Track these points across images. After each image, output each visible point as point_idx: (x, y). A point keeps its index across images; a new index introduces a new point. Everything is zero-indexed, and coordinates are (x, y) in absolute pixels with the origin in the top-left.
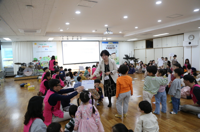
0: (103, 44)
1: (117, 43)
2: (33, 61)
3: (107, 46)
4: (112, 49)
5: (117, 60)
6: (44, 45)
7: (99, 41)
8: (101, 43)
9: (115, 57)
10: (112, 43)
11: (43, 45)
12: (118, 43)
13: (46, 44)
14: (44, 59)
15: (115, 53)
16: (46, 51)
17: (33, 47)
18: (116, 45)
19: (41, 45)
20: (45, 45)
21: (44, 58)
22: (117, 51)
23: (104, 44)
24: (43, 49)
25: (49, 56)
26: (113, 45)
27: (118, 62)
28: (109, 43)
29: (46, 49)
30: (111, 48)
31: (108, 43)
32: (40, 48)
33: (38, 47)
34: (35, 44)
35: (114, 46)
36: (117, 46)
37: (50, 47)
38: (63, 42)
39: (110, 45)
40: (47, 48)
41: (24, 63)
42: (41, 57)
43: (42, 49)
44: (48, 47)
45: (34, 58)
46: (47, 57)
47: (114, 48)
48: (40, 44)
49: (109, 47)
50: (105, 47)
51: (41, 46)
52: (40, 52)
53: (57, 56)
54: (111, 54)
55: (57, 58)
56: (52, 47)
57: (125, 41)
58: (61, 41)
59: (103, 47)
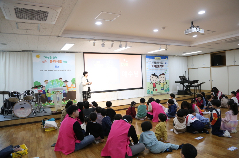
0: (147, 59)
1: (166, 58)
2: (32, 88)
3: (154, 63)
4: (160, 68)
5: (166, 84)
6: (52, 59)
8: (143, 57)
9: (164, 81)
10: (160, 58)
11: (51, 58)
12: (167, 59)
14: (53, 84)
15: (163, 74)
16: (57, 69)
17: (33, 61)
18: (166, 61)
20: (55, 59)
21: (53, 81)
22: (166, 71)
23: (149, 59)
24: (52, 66)
25: (61, 78)
27: (167, 87)
28: (155, 57)
30: (159, 66)
32: (45, 63)
34: (38, 56)
35: (163, 63)
36: (166, 63)
37: (64, 62)
38: (85, 54)
39: (157, 61)
40: (57, 64)
41: (15, 92)
42: (47, 81)
43: (49, 66)
44: (61, 62)
45: (34, 82)
47: (163, 66)
48: (46, 57)
49: (156, 64)
50: (150, 64)
51: (48, 60)
52: (46, 71)
53: (75, 78)
54: (158, 75)
55: (75, 81)
56: (66, 62)
57: (176, 56)
58: (83, 53)
59: (148, 64)
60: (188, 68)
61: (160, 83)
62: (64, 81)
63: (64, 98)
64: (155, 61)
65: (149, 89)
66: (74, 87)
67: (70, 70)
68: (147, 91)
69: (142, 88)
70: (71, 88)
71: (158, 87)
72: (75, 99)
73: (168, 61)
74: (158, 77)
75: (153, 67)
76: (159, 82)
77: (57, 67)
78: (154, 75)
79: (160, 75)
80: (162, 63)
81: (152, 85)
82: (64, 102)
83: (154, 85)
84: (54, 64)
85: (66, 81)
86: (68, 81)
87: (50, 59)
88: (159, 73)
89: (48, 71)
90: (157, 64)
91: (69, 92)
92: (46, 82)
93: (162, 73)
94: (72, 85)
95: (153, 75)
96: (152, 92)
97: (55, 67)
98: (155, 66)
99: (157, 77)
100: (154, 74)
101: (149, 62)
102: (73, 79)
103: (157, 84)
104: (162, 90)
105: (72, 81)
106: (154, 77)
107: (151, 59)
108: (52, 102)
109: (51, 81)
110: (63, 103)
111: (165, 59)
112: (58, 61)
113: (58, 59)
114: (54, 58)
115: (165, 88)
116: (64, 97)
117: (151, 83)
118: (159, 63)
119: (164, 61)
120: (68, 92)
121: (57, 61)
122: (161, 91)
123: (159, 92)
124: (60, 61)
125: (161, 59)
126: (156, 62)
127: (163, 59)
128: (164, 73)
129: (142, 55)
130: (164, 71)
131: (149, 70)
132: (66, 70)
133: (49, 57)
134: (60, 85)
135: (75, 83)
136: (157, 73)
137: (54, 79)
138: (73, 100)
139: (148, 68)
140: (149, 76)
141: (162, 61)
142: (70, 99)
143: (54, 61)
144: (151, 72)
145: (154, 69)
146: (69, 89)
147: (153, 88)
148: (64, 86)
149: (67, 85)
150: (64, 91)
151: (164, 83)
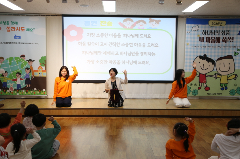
0: (189, 27)
3: (205, 32)
4: (222, 43)
5: (235, 78)
6: (10, 25)
7: (176, 17)
8: (182, 21)
10: (224, 22)
11: (8, 24)
13: (17, 23)
14: (10, 64)
15: (229, 57)
16: (17, 40)
18: (239, 30)
19: (4, 23)
20: (15, 26)
21: (11, 59)
22: (238, 50)
23: (193, 25)
24: (10, 36)
25: (23, 56)
26: (225, 29)
27: (239, 86)
28: (210, 22)
30: (218, 40)
31: (208, 24)
35: (231, 33)
37: (28, 30)
38: (65, 18)
39: (214, 29)
40: (18, 33)
42: (3, 58)
43: (5, 35)
44: (23, 31)
46: (18, 58)
47: (230, 39)
48: (1, 23)
49: (210, 36)
50: (196, 36)
51: (4, 27)
52: (1, 43)
53: (45, 56)
54: (215, 58)
55: (45, 61)
56: (32, 31)
58: (61, 16)
59: (189, 36)
61: (219, 74)
62: (27, 60)
63: (27, 86)
64: (211, 29)
66: (43, 71)
67: (38, 44)
70: (37, 71)
72: (44, 90)
74: (213, 62)
75: (203, 41)
76: (215, 71)
77: (18, 37)
78: (204, 57)
79: (220, 59)
80: (228, 32)
81: (197, 78)
82: (26, 92)
83: (202, 78)
84: (13, 33)
85: (30, 60)
86: (34, 61)
87: (7, 26)
89: (4, 43)
90: (214, 36)
91: (34, 77)
93: (227, 55)
94: (40, 68)
95: (201, 57)
96: (195, 92)
97: (15, 38)
98: (208, 40)
99: (210, 63)
100: (205, 55)
101: (192, 33)
102: (42, 58)
103: (211, 76)
104: (222, 89)
105: (40, 61)
106: (204, 62)
107: (200, 25)
108: (8, 91)
109: (7, 59)
110: (25, 93)
112: (19, 29)
113: (19, 25)
114: (12, 24)
115: (231, 87)
116: (27, 85)
118: (221, 33)
119: (234, 28)
120: (33, 78)
121: (17, 29)
122: (221, 91)
123: (215, 94)
124: (22, 28)
125: (227, 24)
126: (211, 31)
127: (232, 25)
128: (232, 54)
129: (179, 19)
130: (231, 51)
131: (191, 49)
132: (31, 43)
133: (5, 22)
134: (22, 66)
135: (45, 65)
136: (213, 54)
137: (13, 57)
138: (41, 90)
139: (189, 43)
140: (190, 59)
141: (228, 29)
142: (35, 89)
143: (13, 29)
144: (197, 52)
145: (204, 47)
146: (35, 73)
147: (198, 84)
148: (27, 69)
149: (32, 67)
150: (27, 75)
151: (228, 76)
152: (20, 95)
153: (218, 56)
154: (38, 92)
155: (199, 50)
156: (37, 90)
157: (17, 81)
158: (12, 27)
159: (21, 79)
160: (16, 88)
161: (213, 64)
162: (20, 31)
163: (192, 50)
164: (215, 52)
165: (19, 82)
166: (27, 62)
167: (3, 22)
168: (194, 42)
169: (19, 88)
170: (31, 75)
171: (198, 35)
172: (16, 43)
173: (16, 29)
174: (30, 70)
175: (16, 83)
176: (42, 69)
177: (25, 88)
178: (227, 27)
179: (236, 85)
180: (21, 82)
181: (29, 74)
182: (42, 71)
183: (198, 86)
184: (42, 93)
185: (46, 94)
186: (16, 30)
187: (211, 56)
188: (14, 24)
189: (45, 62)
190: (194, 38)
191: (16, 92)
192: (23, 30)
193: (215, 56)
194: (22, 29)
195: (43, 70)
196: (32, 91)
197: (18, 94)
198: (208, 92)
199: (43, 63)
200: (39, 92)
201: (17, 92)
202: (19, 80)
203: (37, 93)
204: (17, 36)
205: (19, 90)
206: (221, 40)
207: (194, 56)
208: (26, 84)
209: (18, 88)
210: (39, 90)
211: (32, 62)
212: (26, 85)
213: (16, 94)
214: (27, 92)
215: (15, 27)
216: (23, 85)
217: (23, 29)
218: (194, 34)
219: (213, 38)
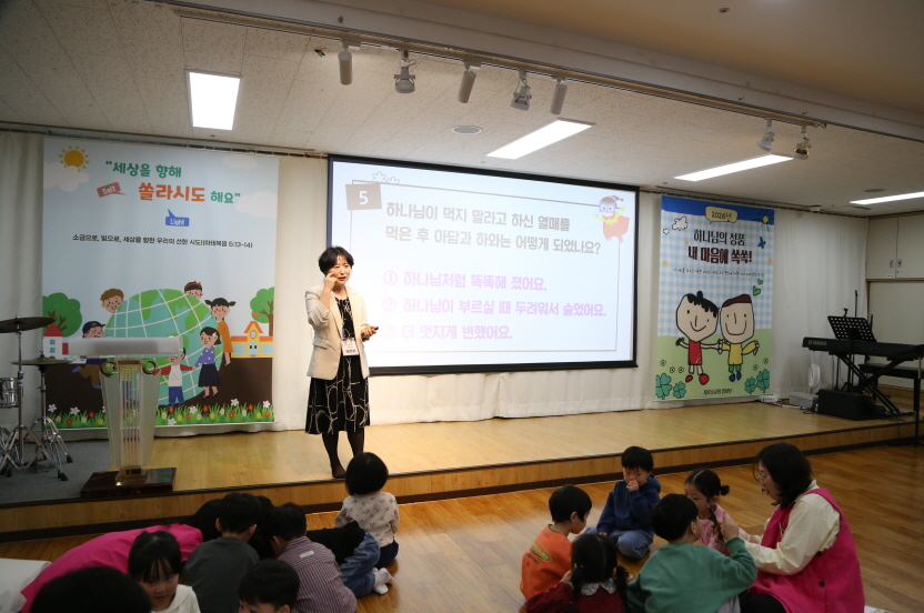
0: (667, 217)
1: (766, 219)
3: (699, 235)
4: (732, 265)
5: (755, 351)
6: (154, 179)
7: (635, 189)
9: (749, 333)
10: (735, 214)
11: (146, 172)
12: (771, 222)
13: (177, 172)
14: (147, 315)
15: (745, 299)
16: (175, 232)
18: (761, 234)
19: (134, 170)
20: (170, 181)
21: (150, 297)
22: (761, 282)
23: (675, 215)
24: (149, 216)
25: (193, 286)
26: (736, 231)
27: (761, 369)
28: (709, 210)
29: (170, 220)
30: (723, 256)
31: (704, 214)
32: (112, 199)
33: (101, 192)
34: (74, 159)
35: (747, 240)
36: (762, 244)
37: (217, 197)
38: (337, 165)
39: (716, 229)
40: (180, 207)
42: (119, 293)
43: (134, 213)
44: (199, 198)
45: (47, 292)
46: (178, 293)
47: (745, 256)
48: (120, 168)
49: (710, 246)
50: (682, 243)
51: (130, 184)
52: (117, 239)
53: (272, 289)
54: (719, 302)
55: (271, 305)
56: (229, 201)
57: (818, 209)
58: (323, 158)
59: (668, 242)
60: (871, 277)
61: (726, 342)
62: (208, 302)
63: (207, 394)
64: (710, 228)
65: (666, 370)
66: (262, 339)
67: (249, 245)
68: (654, 383)
69: (631, 364)
70: (244, 339)
71: (713, 363)
72: (266, 404)
73: (772, 234)
74: (715, 310)
75: (695, 257)
77: (178, 222)
78: (697, 299)
79: (728, 303)
80: (740, 239)
81: (683, 353)
82: (203, 413)
83: (695, 351)
84: (163, 206)
85: (221, 302)
86: (233, 304)
87: (140, 180)
88: (722, 291)
89: (127, 239)
90: (716, 246)
91: (232, 359)
92: (112, 300)
93: (740, 293)
94: (253, 327)
95: (691, 298)
96: (680, 390)
97: (168, 223)
98: (706, 255)
99: (710, 314)
100: (700, 293)
101: (674, 233)
102: (262, 293)
103: (710, 346)
104: (732, 379)
105: (254, 303)
106: (698, 309)
107: (689, 216)
109: (136, 297)
110: (199, 417)
111: (761, 220)
112: (183, 191)
114: (162, 176)
115: (747, 373)
116: (207, 389)
117: (678, 343)
118: (729, 240)
119: (752, 230)
120: (228, 362)
121: (179, 193)
122: (729, 385)
123: (719, 391)
124: (194, 189)
125: (739, 218)
126: (711, 234)
127: (749, 223)
128: (749, 292)
129: (641, 193)
130: (747, 284)
131: (671, 275)
132: (224, 244)
133: (134, 166)
134: (190, 321)
135: (271, 318)
136: (715, 291)
137: (158, 289)
138: (255, 404)
139: (669, 260)
140: (670, 302)
141: (742, 232)
142: (235, 402)
143: (164, 191)
144: (683, 285)
145: (699, 271)
146: (234, 344)
147: (686, 366)
148: (209, 331)
149: (224, 327)
150: (206, 354)
151: (744, 345)
152: (179, 423)
153: (725, 295)
154: (244, 412)
155: (687, 281)
156: (241, 404)
157: (171, 375)
158: (158, 186)
159: (184, 368)
160: (164, 399)
161: (715, 316)
162: (187, 199)
163: (675, 280)
164: (718, 286)
165: (175, 378)
166: (209, 307)
167: (127, 166)
168: (677, 257)
169: (177, 401)
170: (221, 354)
171: (686, 242)
172: (172, 241)
173: (174, 191)
174: (218, 334)
175: (166, 384)
176: (261, 332)
177: (200, 401)
178: (739, 227)
179: (755, 367)
180: (185, 379)
181: (212, 349)
182: (258, 338)
183: (686, 373)
184: (259, 415)
185: (271, 417)
186: (172, 195)
187: (712, 295)
188: (167, 174)
189: (272, 309)
190: (677, 248)
191: (164, 414)
192: (198, 196)
193: (718, 295)
194: (194, 194)
195: (261, 335)
196: (223, 410)
197: (172, 423)
198: (707, 387)
199: (265, 313)
200: (248, 411)
201: (169, 413)
202: (175, 370)
203: (240, 416)
204: (176, 215)
205: (177, 406)
206: (730, 256)
207: (678, 293)
208: (201, 385)
209: (171, 399)
210: (248, 406)
211: (225, 308)
212: (201, 389)
213: (165, 422)
214: (205, 414)
215: (170, 187)
216: (192, 390)
217: (197, 192)
218: (678, 239)
219: (715, 251)
